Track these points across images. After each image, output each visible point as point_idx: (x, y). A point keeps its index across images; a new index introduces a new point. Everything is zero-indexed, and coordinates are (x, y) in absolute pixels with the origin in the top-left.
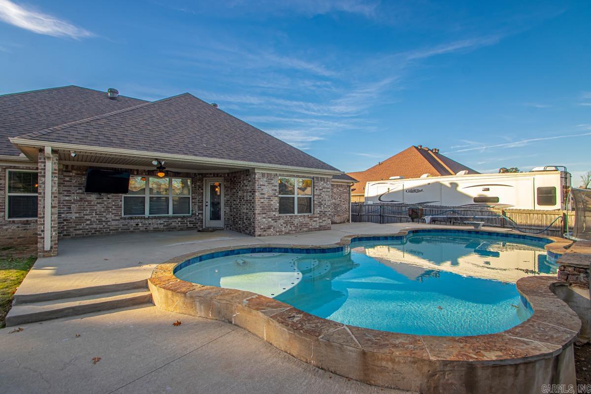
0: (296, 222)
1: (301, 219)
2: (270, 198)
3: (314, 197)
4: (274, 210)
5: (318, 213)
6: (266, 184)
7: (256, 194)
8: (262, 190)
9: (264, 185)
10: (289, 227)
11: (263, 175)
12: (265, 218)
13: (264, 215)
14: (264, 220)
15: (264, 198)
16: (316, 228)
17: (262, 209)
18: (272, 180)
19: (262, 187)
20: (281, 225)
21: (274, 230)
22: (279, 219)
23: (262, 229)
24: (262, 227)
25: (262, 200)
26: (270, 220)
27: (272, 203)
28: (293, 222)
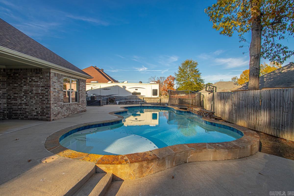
0: (72, 108)
1: (74, 106)
2: (59, 92)
3: (79, 92)
4: (61, 100)
5: (81, 102)
6: (56, 81)
7: (51, 88)
8: (54, 85)
9: (56, 82)
10: (68, 111)
11: (55, 74)
12: (56, 106)
13: (56, 105)
14: (56, 108)
15: (55, 92)
16: (80, 111)
17: (55, 100)
18: (60, 78)
19: (55, 84)
20: (65, 111)
21: (61, 115)
22: (64, 107)
23: (54, 115)
24: (55, 113)
25: (54, 93)
26: (59, 107)
27: (60, 95)
28: (70, 109)
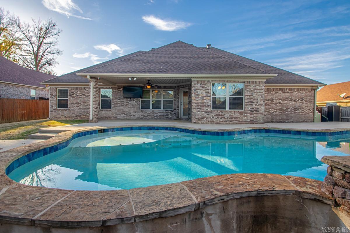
0: (226, 115)
1: (232, 114)
2: (204, 98)
3: (245, 97)
4: (206, 106)
5: (249, 110)
6: (200, 88)
7: (193, 95)
8: (197, 92)
9: (199, 89)
10: (220, 118)
11: (198, 82)
12: (199, 111)
13: (198, 110)
14: (199, 112)
15: (199, 98)
16: (247, 122)
17: (197, 105)
18: (205, 85)
19: (197, 90)
20: (213, 117)
21: (207, 120)
22: (211, 113)
23: (197, 118)
24: (197, 117)
25: (197, 99)
26: (204, 113)
27: (205, 101)
28: (223, 116)
